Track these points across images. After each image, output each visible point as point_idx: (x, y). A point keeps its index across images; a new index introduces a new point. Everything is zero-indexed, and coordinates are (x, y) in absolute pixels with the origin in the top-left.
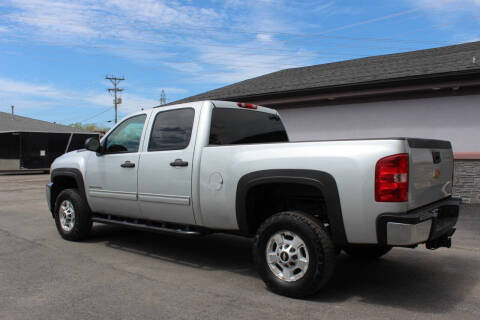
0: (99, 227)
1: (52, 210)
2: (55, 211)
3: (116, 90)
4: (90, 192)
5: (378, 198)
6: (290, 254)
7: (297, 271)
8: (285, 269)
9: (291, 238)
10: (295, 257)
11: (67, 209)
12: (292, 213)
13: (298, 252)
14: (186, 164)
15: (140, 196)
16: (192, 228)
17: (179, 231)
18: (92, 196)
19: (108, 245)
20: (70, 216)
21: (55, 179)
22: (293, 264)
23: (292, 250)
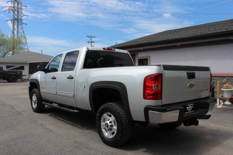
0: (47, 107)
1: (30, 98)
2: (31, 98)
3: (92, 42)
4: (42, 90)
5: (145, 98)
6: (109, 124)
7: (113, 133)
8: (108, 132)
9: (110, 116)
10: (112, 126)
11: (34, 98)
12: (111, 103)
13: (113, 123)
14: (72, 78)
15: (57, 93)
16: (77, 109)
17: (71, 110)
18: (42, 92)
19: (50, 115)
20: (35, 101)
21: (31, 84)
22: (111, 129)
23: (111, 122)
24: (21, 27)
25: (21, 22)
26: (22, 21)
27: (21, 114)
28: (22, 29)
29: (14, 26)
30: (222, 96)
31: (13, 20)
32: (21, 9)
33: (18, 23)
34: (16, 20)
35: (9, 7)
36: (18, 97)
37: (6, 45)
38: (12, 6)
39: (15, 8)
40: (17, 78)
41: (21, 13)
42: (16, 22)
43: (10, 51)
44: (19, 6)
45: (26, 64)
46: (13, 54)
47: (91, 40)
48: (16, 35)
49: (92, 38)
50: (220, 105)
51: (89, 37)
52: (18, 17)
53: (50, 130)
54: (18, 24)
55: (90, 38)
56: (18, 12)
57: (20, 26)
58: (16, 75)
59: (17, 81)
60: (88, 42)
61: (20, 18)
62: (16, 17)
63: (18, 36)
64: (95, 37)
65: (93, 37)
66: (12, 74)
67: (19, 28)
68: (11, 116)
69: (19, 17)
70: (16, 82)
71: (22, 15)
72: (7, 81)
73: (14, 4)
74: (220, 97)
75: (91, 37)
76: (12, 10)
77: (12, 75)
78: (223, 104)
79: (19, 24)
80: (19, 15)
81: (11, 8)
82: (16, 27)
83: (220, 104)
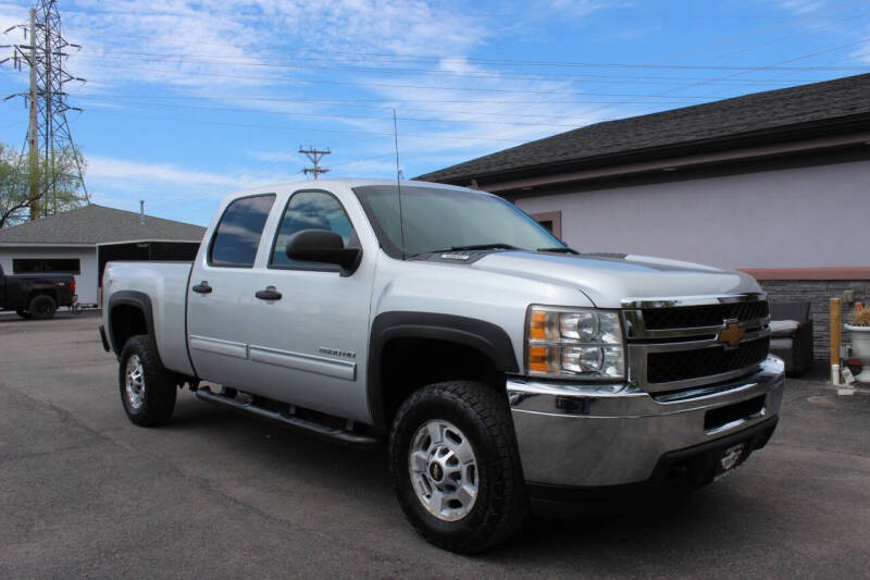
24: (61, 121)
25: (60, 102)
26: (63, 97)
27: (106, 439)
28: (64, 127)
29: (33, 117)
30: (850, 351)
31: (31, 94)
32: (60, 54)
33: (48, 106)
34: (41, 94)
35: (16, 46)
36: (75, 371)
37: (9, 184)
38: (28, 43)
39: (39, 51)
40: (53, 301)
41: (60, 70)
42: (42, 102)
43: (21, 206)
44: (52, 43)
45: (89, 250)
46: (32, 217)
47: (315, 163)
48: (44, 149)
49: (318, 155)
50: (844, 385)
51: (306, 152)
52: (49, 84)
53: (245, 505)
54: (49, 110)
55: (309, 157)
56: (48, 65)
57: (56, 117)
58: (52, 292)
59: (56, 315)
60: (306, 171)
61: (57, 87)
62: (41, 84)
63: (49, 151)
64: (329, 153)
65: (323, 153)
66: (38, 286)
67: (54, 124)
68: (69, 448)
69: (54, 82)
70: (51, 317)
71: (63, 79)
72: (20, 312)
73: (34, 37)
74: (842, 356)
75: (315, 153)
76: (26, 58)
77: (36, 292)
78: (853, 380)
79: (53, 108)
80: (53, 75)
81: (24, 51)
82: (41, 120)
83: (842, 380)
